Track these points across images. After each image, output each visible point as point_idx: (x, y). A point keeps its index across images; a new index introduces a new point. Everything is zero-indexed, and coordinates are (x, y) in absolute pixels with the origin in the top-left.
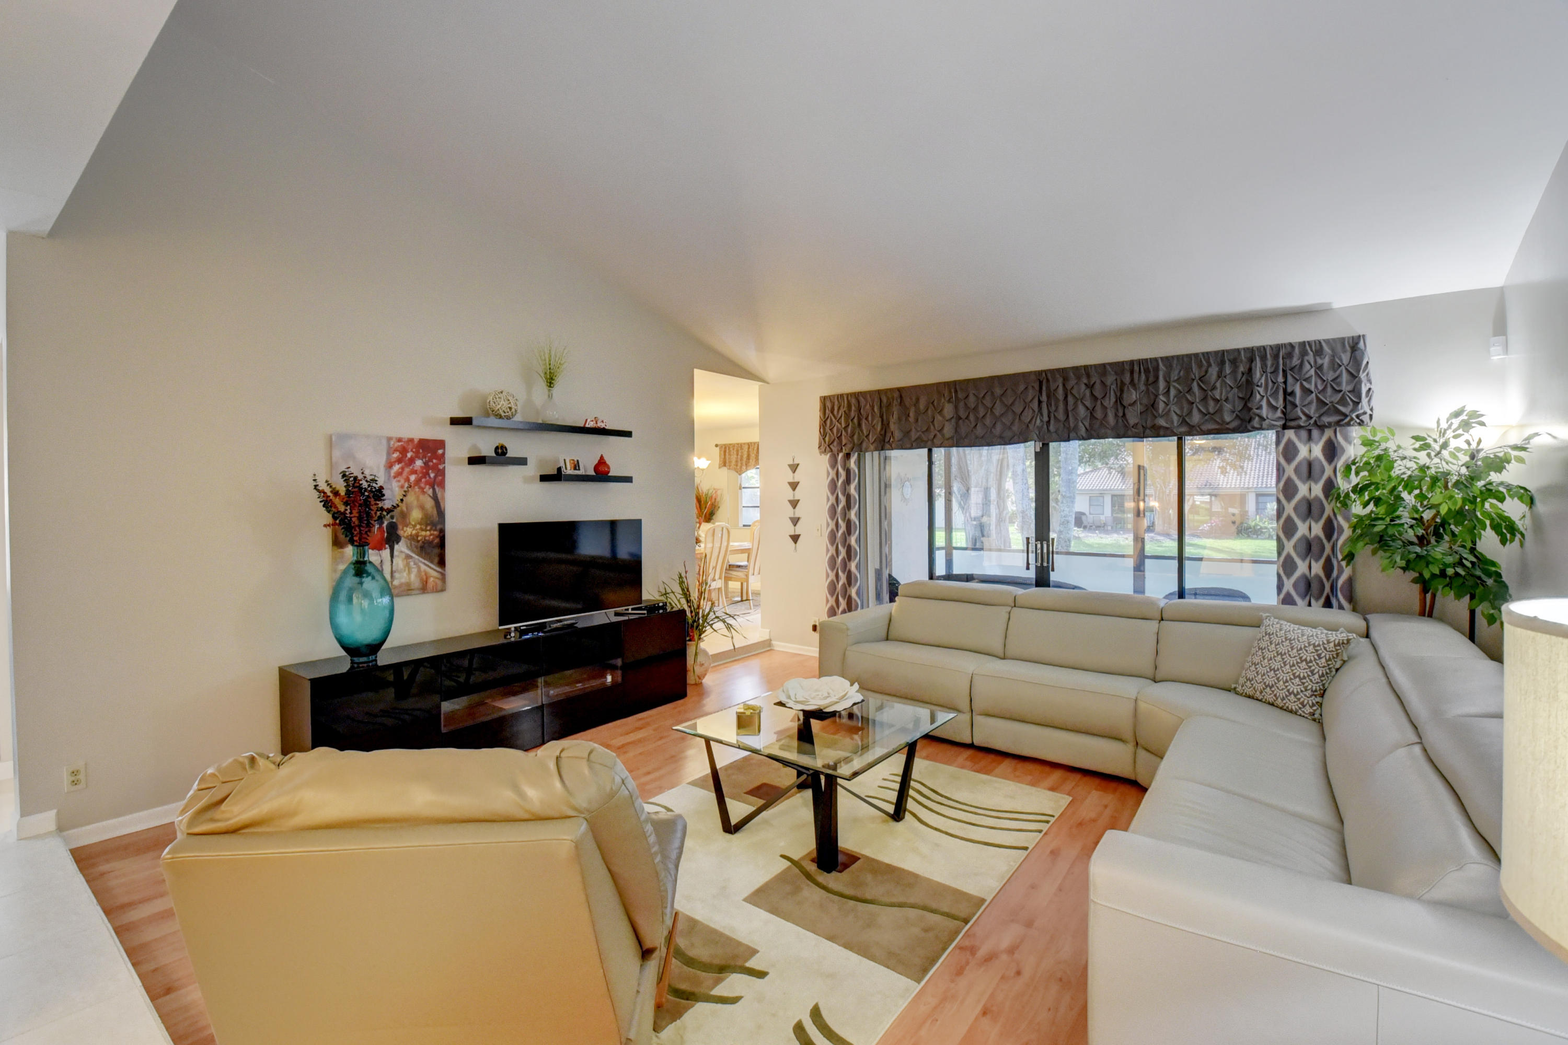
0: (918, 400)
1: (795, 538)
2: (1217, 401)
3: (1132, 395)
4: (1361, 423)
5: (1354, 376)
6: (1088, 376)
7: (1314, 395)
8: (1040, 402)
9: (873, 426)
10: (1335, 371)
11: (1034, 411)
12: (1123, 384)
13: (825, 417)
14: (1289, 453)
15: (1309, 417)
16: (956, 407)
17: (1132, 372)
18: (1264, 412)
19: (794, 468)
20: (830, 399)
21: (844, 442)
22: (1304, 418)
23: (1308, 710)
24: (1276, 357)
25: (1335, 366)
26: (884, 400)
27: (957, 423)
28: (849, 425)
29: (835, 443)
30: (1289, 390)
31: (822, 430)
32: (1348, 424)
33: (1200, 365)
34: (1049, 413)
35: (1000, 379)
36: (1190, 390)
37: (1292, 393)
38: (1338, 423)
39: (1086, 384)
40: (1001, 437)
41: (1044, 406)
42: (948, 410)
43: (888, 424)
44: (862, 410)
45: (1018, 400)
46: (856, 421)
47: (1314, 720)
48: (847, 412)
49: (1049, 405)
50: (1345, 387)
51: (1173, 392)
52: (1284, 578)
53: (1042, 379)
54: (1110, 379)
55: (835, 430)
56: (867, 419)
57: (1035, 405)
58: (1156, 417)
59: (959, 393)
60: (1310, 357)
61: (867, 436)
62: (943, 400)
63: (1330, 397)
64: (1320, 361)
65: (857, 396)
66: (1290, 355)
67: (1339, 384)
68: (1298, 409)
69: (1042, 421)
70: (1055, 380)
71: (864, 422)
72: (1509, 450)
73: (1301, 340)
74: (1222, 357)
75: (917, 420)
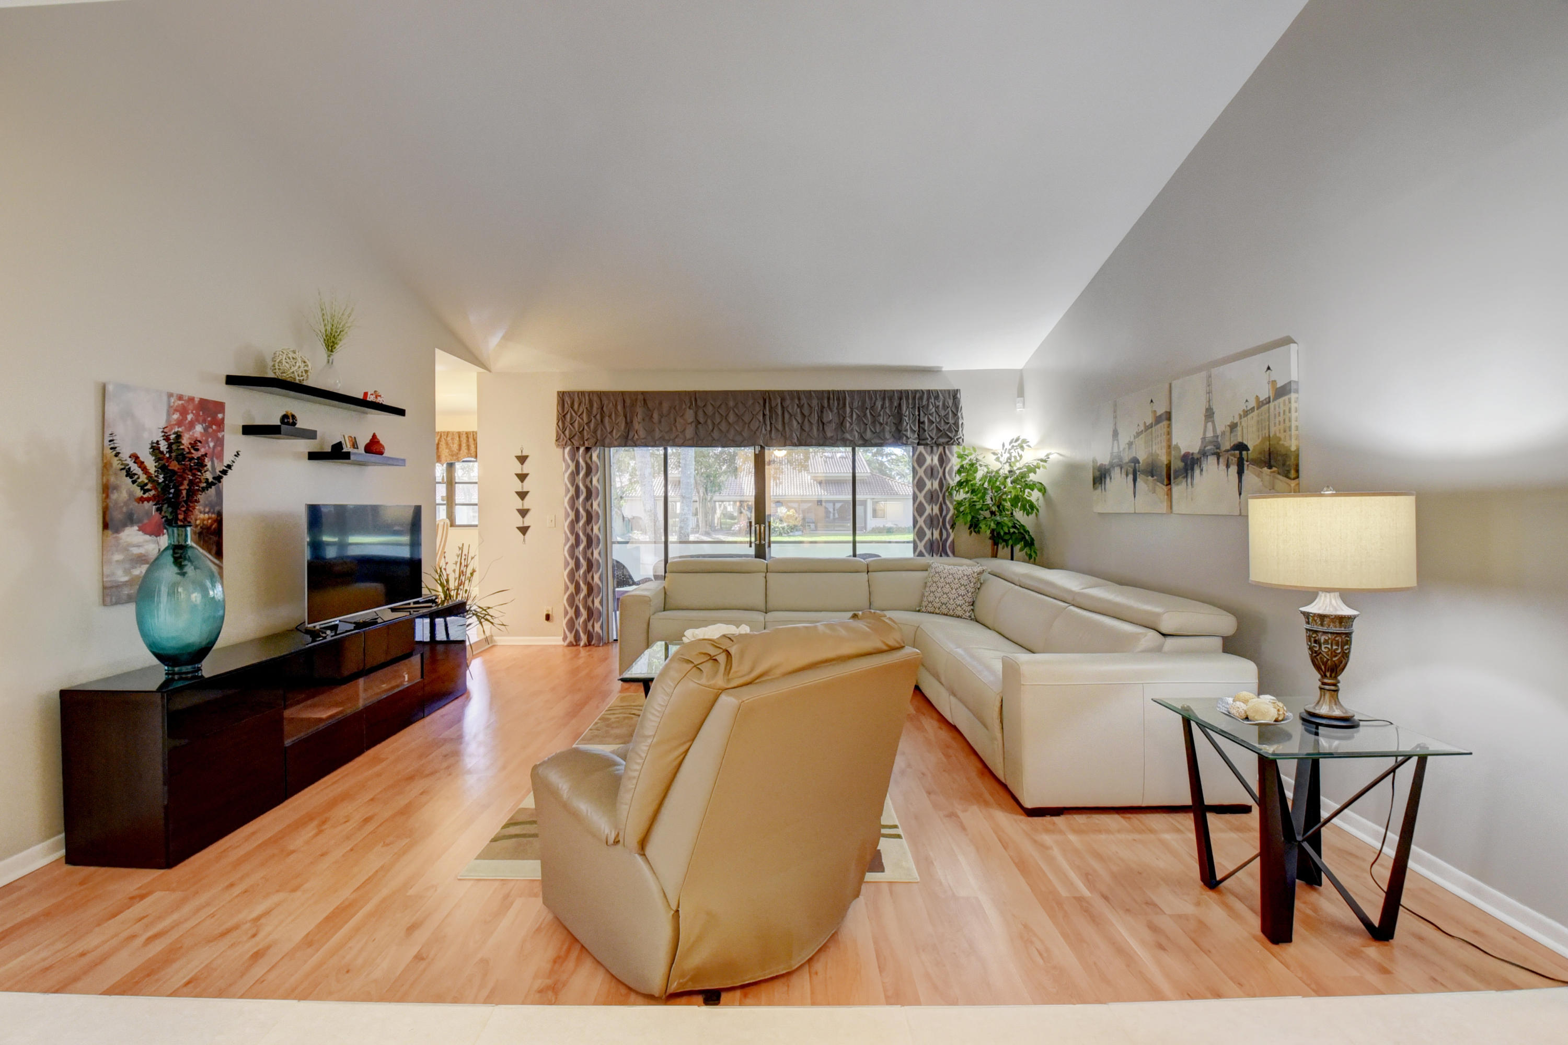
0: (661, 404)
1: (524, 530)
2: (881, 424)
3: (829, 416)
4: (959, 444)
5: (955, 415)
6: (799, 399)
7: (934, 425)
8: (764, 415)
9: (617, 424)
10: (945, 411)
11: (760, 422)
12: (823, 407)
13: (563, 411)
14: (920, 460)
15: (932, 439)
16: (696, 414)
17: (829, 399)
18: (909, 434)
19: (522, 459)
20: (570, 395)
21: (586, 438)
22: (930, 439)
23: (968, 614)
24: (914, 398)
25: (945, 407)
26: (628, 402)
27: (696, 426)
28: (591, 420)
29: (576, 438)
30: (922, 420)
31: (560, 424)
32: (952, 444)
33: (871, 399)
34: (771, 424)
35: (734, 394)
36: (865, 415)
37: (923, 423)
38: (947, 443)
39: (797, 405)
40: (733, 441)
41: (767, 417)
42: (690, 415)
43: (632, 422)
44: (604, 408)
45: (747, 412)
46: (598, 417)
47: (971, 620)
48: (589, 408)
49: (771, 418)
50: (951, 421)
51: (855, 416)
52: (918, 542)
53: (766, 397)
54: (815, 402)
55: (576, 424)
56: (610, 416)
57: (761, 419)
58: (844, 433)
59: (699, 401)
60: (932, 400)
61: (611, 432)
62: (684, 406)
63: (943, 427)
64: (937, 404)
65: (600, 395)
66: (921, 398)
67: (948, 419)
68: (926, 433)
69: (766, 430)
70: (775, 399)
71: (607, 420)
72: (1039, 462)
73: (928, 388)
74: (886, 395)
75: (660, 422)
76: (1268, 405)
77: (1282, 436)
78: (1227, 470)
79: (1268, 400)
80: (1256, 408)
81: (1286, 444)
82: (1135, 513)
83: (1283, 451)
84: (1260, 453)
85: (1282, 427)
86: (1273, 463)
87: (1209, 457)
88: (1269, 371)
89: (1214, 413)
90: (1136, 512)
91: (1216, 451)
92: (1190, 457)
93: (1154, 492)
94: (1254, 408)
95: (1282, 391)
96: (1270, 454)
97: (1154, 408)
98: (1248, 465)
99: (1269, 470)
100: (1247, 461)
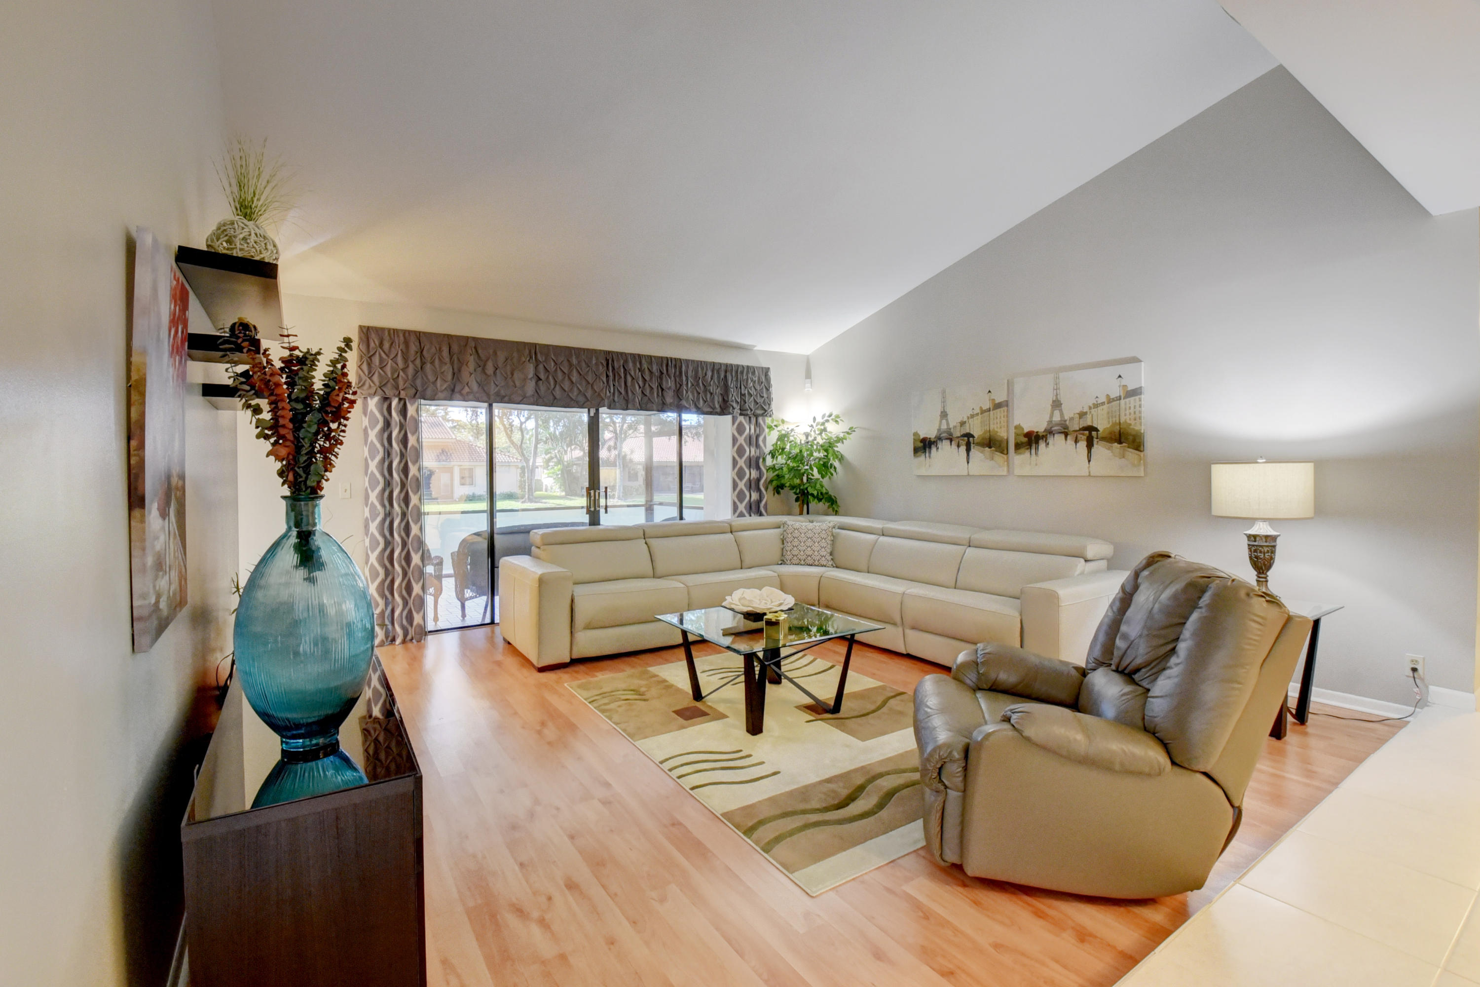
0: (495, 353)
2: (711, 394)
3: (669, 383)
4: (770, 416)
5: (768, 390)
6: (640, 363)
7: (752, 398)
8: (607, 376)
9: (442, 373)
10: (760, 386)
11: (604, 383)
12: (662, 373)
13: (368, 351)
14: (740, 429)
15: (751, 410)
16: (536, 367)
17: (667, 365)
18: (735, 405)
20: (377, 331)
21: (401, 386)
22: (749, 411)
23: (830, 563)
24: (737, 372)
25: (760, 383)
26: (455, 348)
27: (536, 383)
28: (408, 366)
29: (389, 385)
30: (743, 392)
31: (365, 367)
32: (766, 416)
33: (702, 369)
34: (614, 385)
35: (579, 351)
36: (698, 385)
37: (744, 395)
38: (762, 415)
39: (639, 369)
40: (577, 402)
41: (611, 378)
42: (530, 369)
43: (459, 371)
44: (425, 353)
45: (590, 372)
46: (418, 362)
48: (404, 351)
49: (614, 380)
50: (765, 395)
51: (690, 385)
52: (738, 503)
53: (610, 359)
54: (655, 368)
55: (388, 369)
56: (432, 363)
57: (605, 379)
58: (681, 400)
59: (539, 355)
60: (750, 375)
61: (435, 383)
62: (523, 359)
63: (759, 400)
64: (754, 378)
65: (419, 336)
66: (742, 373)
67: (763, 393)
68: (747, 404)
69: (610, 392)
70: (618, 360)
71: (428, 367)
73: (746, 364)
74: (715, 367)
75: (495, 373)
76: (1118, 402)
77: (1132, 422)
78: (1076, 445)
79: (1118, 398)
80: (1106, 403)
81: (1137, 428)
82: (968, 475)
83: (1133, 433)
84: (1111, 433)
85: (1132, 416)
86: (1123, 440)
87: (1056, 435)
88: (1120, 378)
89: (1061, 404)
90: (971, 473)
91: (1063, 430)
92: (1035, 434)
93: (992, 459)
94: (1104, 402)
95: (1135, 393)
96: (1120, 434)
97: (992, 398)
98: (1098, 442)
99: (1119, 445)
100: (1097, 438)
